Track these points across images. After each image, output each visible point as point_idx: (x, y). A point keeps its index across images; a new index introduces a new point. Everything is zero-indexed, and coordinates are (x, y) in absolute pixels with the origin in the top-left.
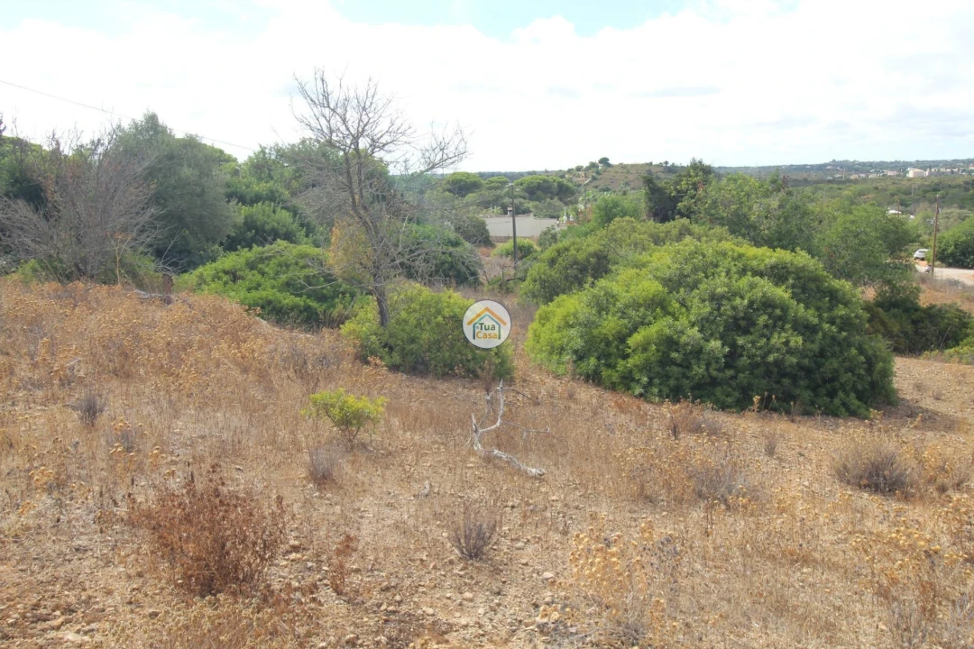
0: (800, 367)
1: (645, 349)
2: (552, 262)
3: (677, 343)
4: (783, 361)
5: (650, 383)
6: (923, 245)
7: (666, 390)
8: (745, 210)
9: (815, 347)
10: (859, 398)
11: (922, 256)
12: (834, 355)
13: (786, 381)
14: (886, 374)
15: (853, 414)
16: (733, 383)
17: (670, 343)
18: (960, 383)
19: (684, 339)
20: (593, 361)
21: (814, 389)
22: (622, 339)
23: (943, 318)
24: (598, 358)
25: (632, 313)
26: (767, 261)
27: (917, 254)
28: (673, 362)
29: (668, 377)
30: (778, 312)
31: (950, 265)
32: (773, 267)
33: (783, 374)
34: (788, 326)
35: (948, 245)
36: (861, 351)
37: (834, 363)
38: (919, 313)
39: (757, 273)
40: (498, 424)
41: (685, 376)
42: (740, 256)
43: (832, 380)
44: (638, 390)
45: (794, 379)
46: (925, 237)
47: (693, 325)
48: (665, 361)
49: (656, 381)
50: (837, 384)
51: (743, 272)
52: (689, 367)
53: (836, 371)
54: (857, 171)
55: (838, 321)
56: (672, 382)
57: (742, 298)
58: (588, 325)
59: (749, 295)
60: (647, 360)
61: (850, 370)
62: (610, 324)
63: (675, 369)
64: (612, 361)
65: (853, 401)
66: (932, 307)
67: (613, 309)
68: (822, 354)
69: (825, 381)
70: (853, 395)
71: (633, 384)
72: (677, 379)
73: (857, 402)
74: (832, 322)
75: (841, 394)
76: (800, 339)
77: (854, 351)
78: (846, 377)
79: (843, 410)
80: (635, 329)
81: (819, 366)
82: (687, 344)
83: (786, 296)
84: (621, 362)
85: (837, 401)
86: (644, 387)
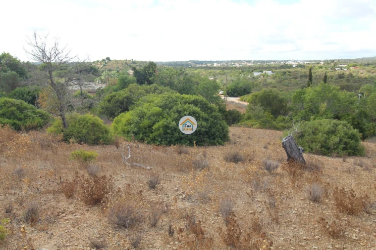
0: (206, 132)
1: (159, 130)
2: (109, 101)
3: (168, 127)
4: (201, 130)
5: (162, 140)
6: (222, 90)
7: (166, 142)
8: (172, 80)
9: (209, 125)
10: (221, 139)
11: (222, 93)
12: (214, 127)
13: (201, 136)
14: (227, 132)
15: (220, 144)
16: (187, 138)
17: (166, 127)
18: (244, 133)
19: (171, 125)
20: (141, 135)
21: (209, 138)
22: (150, 127)
23: (233, 114)
24: (143, 134)
25: (152, 118)
26: (192, 99)
27: (220, 93)
28: (168, 133)
29: (166, 138)
30: (197, 115)
31: (230, 96)
32: (194, 101)
33: (201, 134)
34: (201, 119)
35: (229, 90)
36: (221, 126)
37: (214, 130)
38: (226, 113)
39: (189, 103)
40: (130, 156)
41: (172, 137)
42: (183, 98)
43: (214, 135)
44: (158, 143)
45: (203, 135)
46: (222, 87)
47: (173, 121)
48: (166, 133)
49: (164, 140)
50: (215, 136)
51: (185, 103)
52: (173, 134)
53: (215, 132)
54: (198, 64)
55: (214, 117)
56: (168, 140)
57: (187, 111)
58: (137, 123)
59: (188, 110)
60: (160, 133)
61: (218, 131)
62: (146, 122)
63: (169, 135)
64: (147, 134)
65: (220, 140)
66: (230, 111)
67: (145, 117)
68: (210, 127)
69: (212, 135)
70: (219, 139)
71: (156, 141)
72: (170, 138)
73: (221, 141)
74: (212, 117)
75: (216, 139)
76: (205, 123)
77: (219, 125)
78: (217, 133)
79: (217, 143)
80: (154, 123)
81: (210, 131)
82: (172, 127)
83: (199, 110)
84: (151, 135)
85: (216, 141)
86: (160, 142)
